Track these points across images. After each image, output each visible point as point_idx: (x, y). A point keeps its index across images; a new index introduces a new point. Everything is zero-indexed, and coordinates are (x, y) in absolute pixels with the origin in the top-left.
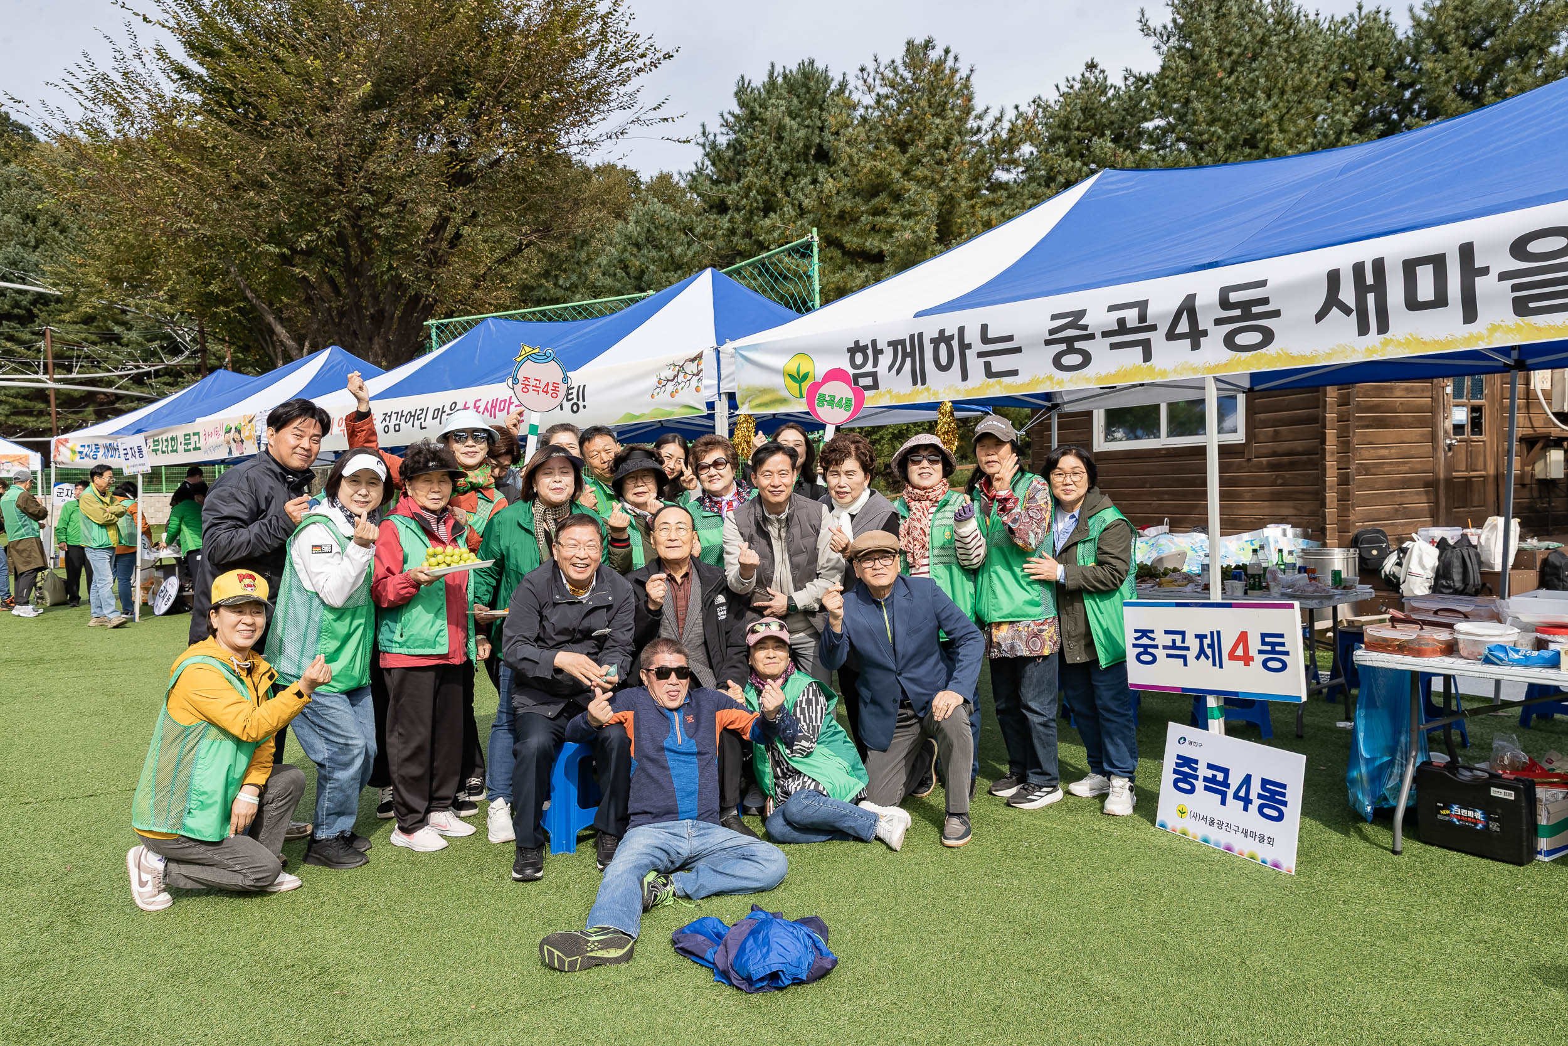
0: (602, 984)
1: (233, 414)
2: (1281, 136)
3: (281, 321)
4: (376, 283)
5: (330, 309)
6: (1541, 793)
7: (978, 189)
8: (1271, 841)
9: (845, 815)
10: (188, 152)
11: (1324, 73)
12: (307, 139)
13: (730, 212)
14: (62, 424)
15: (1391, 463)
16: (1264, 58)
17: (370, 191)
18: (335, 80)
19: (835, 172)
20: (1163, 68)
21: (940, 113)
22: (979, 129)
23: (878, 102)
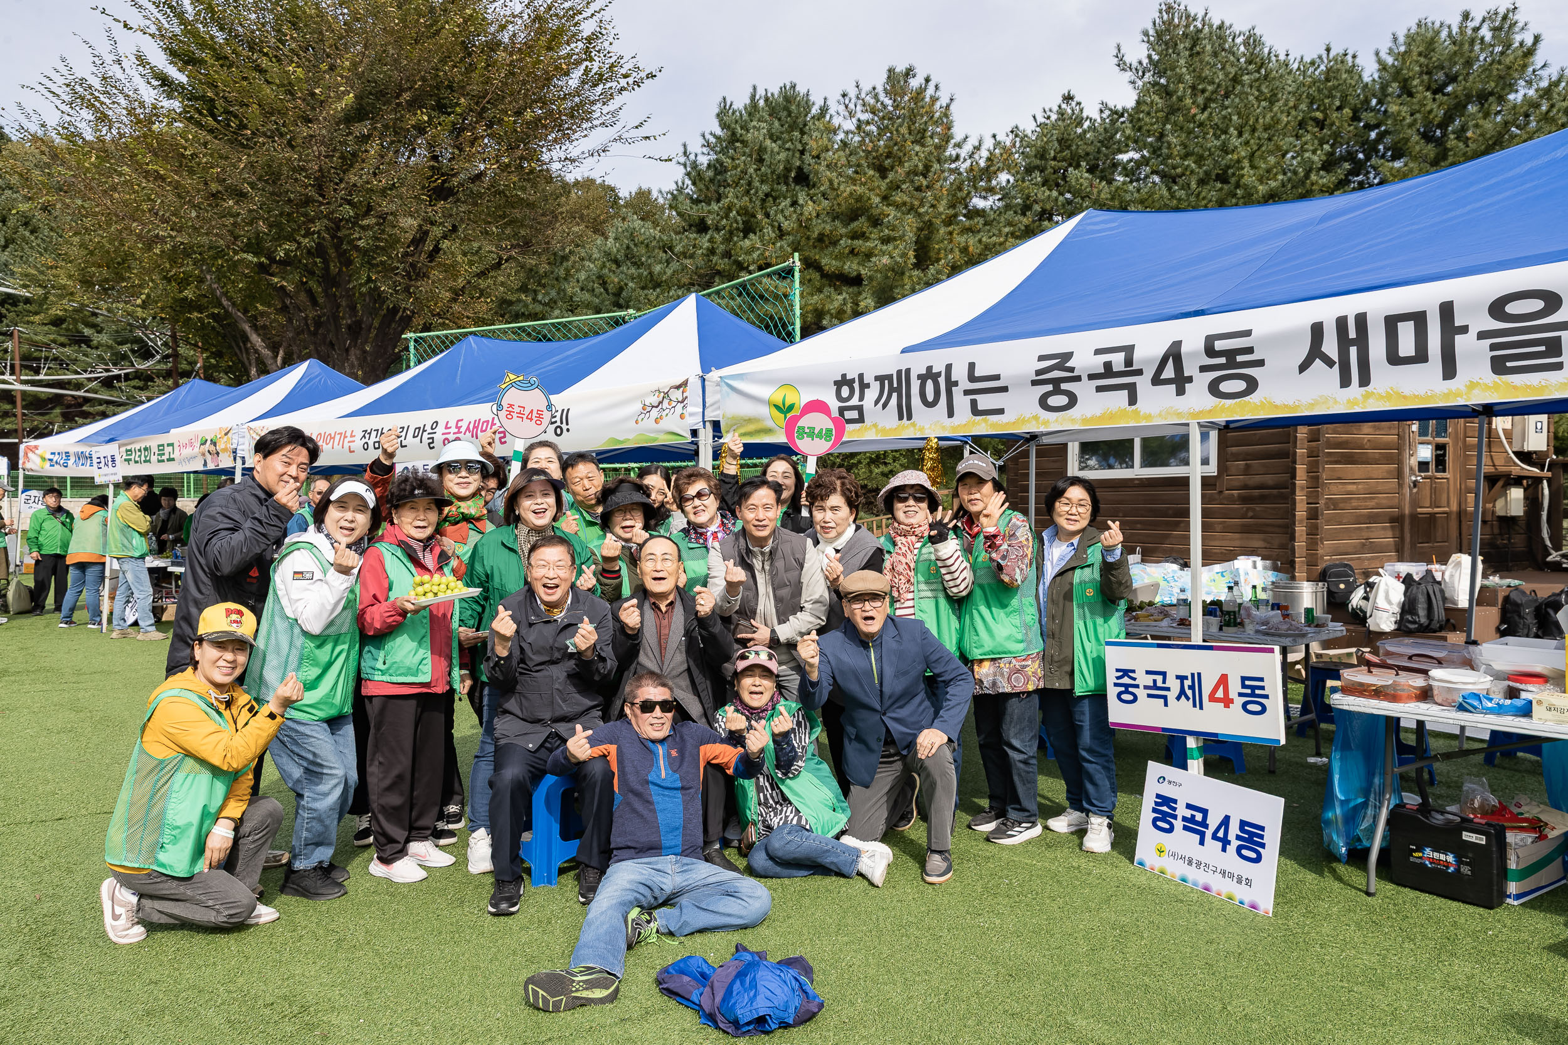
0: (587, 1026)
1: (209, 426)
2: (1252, 172)
3: (255, 328)
4: (354, 294)
5: (306, 319)
6: (1511, 837)
7: (955, 216)
8: (1249, 882)
9: (828, 851)
10: (166, 158)
11: (1293, 113)
12: (289, 149)
13: (710, 232)
14: (27, 426)
15: (1358, 499)
16: (1236, 96)
17: (349, 202)
18: (317, 91)
19: (815, 195)
20: (1138, 103)
21: (920, 140)
22: (958, 157)
23: (859, 127)
